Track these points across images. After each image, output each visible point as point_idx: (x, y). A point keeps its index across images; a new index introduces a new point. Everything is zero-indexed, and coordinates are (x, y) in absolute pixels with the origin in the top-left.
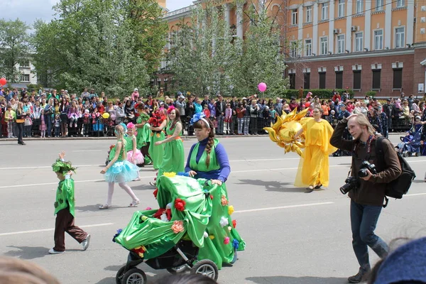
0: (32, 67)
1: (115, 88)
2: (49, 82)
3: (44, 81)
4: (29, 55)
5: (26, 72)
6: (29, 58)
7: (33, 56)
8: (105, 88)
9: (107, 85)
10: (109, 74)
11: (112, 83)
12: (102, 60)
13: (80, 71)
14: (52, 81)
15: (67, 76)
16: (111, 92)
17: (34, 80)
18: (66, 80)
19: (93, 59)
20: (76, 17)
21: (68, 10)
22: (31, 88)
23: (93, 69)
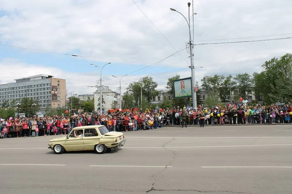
0: (253, 93)
2: (261, 99)
3: (258, 98)
4: (251, 88)
5: (250, 95)
7: (253, 88)
9: (290, 99)
10: (291, 93)
12: (288, 87)
13: (276, 93)
14: (263, 98)
15: (270, 95)
17: (254, 98)
18: (270, 97)
19: (283, 87)
20: (273, 69)
21: (269, 66)
22: (253, 102)
23: (283, 91)
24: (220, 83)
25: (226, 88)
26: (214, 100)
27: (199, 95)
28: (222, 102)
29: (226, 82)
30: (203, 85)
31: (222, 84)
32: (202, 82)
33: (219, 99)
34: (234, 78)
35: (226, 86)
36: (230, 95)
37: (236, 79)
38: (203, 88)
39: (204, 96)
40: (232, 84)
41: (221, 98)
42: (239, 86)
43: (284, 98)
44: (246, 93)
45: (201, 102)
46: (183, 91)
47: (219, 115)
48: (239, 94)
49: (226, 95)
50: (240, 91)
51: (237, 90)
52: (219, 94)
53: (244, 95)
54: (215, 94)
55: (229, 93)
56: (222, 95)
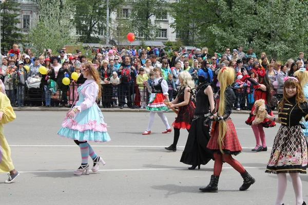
0: (171, 20)
1: (279, 47)
2: (191, 38)
3: (185, 37)
4: (167, 5)
5: (163, 26)
6: (167, 9)
7: (172, 5)
8: (264, 47)
9: (266, 43)
10: (270, 27)
11: (274, 40)
13: (232, 24)
14: (196, 37)
15: (216, 30)
16: (272, 52)
17: (172, 37)
18: (215, 36)
19: (250, 8)
23: (251, 22)
25: (95, 2)
26: (58, 33)
27: (13, 17)
28: (81, 40)
33: (73, 33)
39: (26, 20)
41: (80, 28)
43: (250, 40)
44: (153, 18)
45: (16, 36)
47: (66, 81)
48: (133, 21)
49: (95, 20)
50: (136, 13)
51: (127, 10)
52: (72, 18)
53: (147, 26)
54: (61, 15)
55: (104, 17)
56: (83, 20)
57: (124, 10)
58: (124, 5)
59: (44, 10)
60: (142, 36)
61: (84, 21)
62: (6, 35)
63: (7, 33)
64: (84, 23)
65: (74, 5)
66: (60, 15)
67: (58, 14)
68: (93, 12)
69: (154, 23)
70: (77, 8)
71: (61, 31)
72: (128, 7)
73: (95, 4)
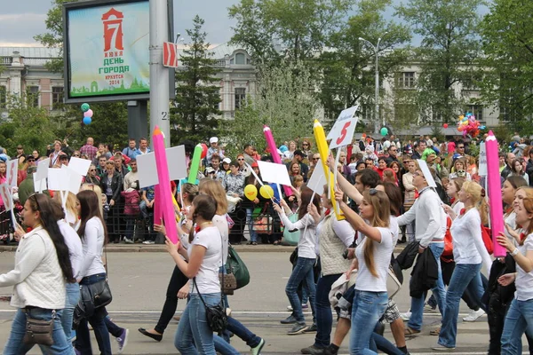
24: (325, 33)
25: (356, 62)
26: (289, 117)
27: (209, 91)
29: (358, 27)
30: (237, 39)
31: (335, 39)
32: (236, 23)
34: (401, 11)
35: (357, 46)
36: (371, 92)
37: (410, 14)
38: (239, 53)
39: (240, 96)
40: (388, 40)
41: (330, 107)
42: (420, 52)
45: (214, 123)
46: (114, 65)
48: (422, 93)
49: (356, 93)
50: (428, 78)
51: (412, 73)
52: (316, 90)
53: (446, 99)
54: (295, 87)
55: (372, 86)
56: (335, 94)
57: (407, 73)
58: (407, 64)
59: (267, 80)
60: (439, 117)
61: (338, 96)
62: (197, 123)
63: (199, 120)
64: (337, 98)
65: (320, 68)
66: (293, 86)
67: (290, 85)
68: (352, 79)
69: (459, 95)
70: (325, 72)
71: (296, 114)
72: (414, 69)
73: (356, 65)
